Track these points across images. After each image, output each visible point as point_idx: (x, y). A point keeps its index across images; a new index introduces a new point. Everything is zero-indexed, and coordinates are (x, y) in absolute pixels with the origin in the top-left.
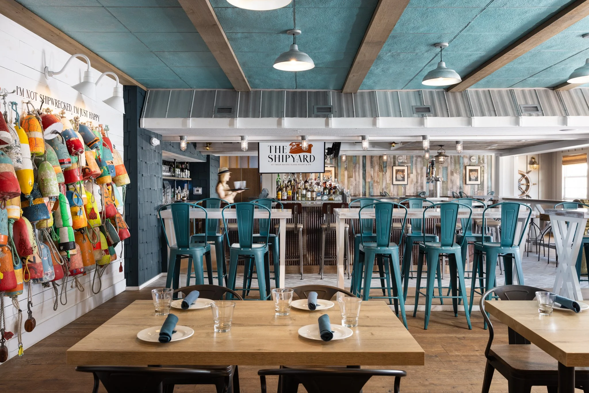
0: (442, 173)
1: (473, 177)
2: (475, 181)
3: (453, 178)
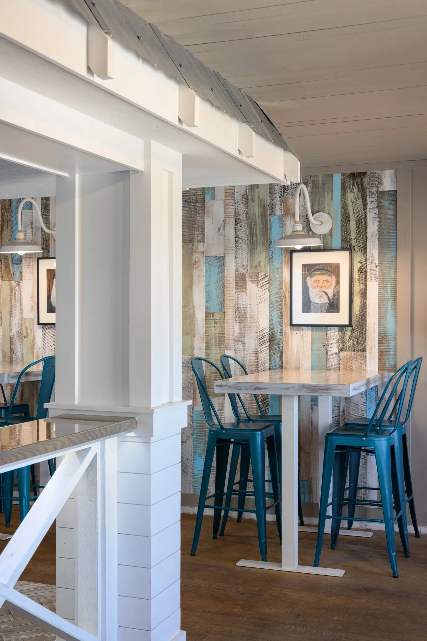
0: (203, 279)
1: (317, 298)
2: (328, 311)
3: (244, 299)
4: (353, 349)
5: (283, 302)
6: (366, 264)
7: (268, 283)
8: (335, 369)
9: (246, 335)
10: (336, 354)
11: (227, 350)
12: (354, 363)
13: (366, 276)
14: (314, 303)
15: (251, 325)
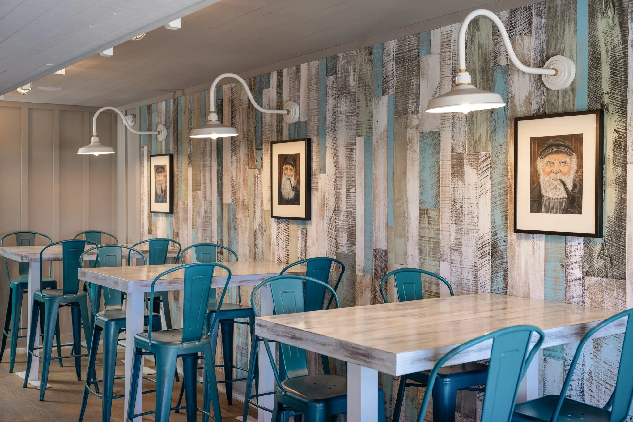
1: (551, 190)
3: (461, 191)
4: (604, 274)
5: (508, 195)
6: (626, 133)
7: (490, 168)
8: (578, 303)
9: (463, 242)
10: (579, 279)
11: (442, 260)
12: (606, 296)
13: (625, 153)
14: (546, 197)
15: (469, 228)
